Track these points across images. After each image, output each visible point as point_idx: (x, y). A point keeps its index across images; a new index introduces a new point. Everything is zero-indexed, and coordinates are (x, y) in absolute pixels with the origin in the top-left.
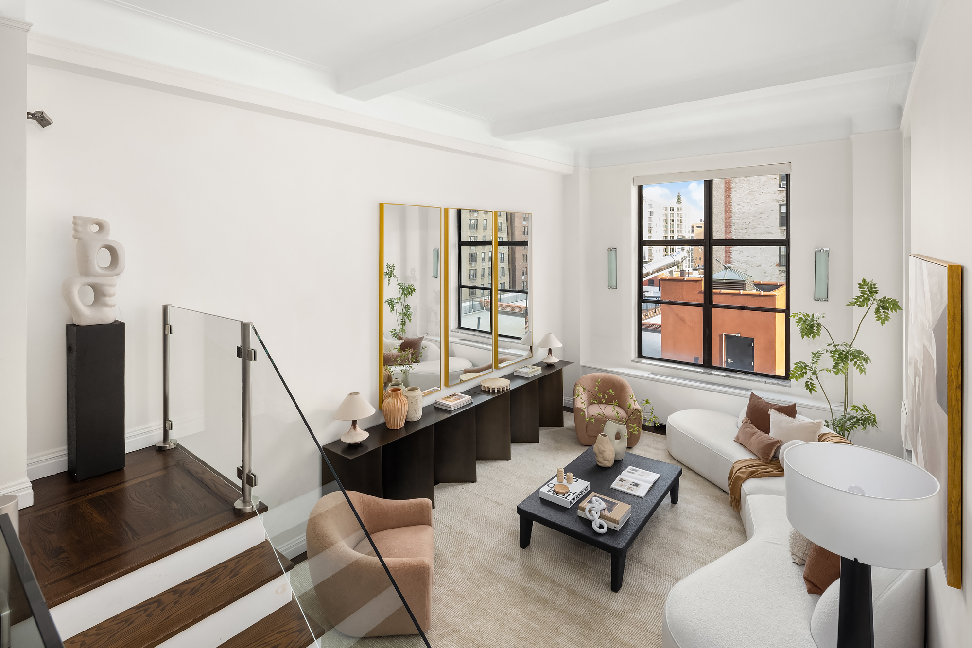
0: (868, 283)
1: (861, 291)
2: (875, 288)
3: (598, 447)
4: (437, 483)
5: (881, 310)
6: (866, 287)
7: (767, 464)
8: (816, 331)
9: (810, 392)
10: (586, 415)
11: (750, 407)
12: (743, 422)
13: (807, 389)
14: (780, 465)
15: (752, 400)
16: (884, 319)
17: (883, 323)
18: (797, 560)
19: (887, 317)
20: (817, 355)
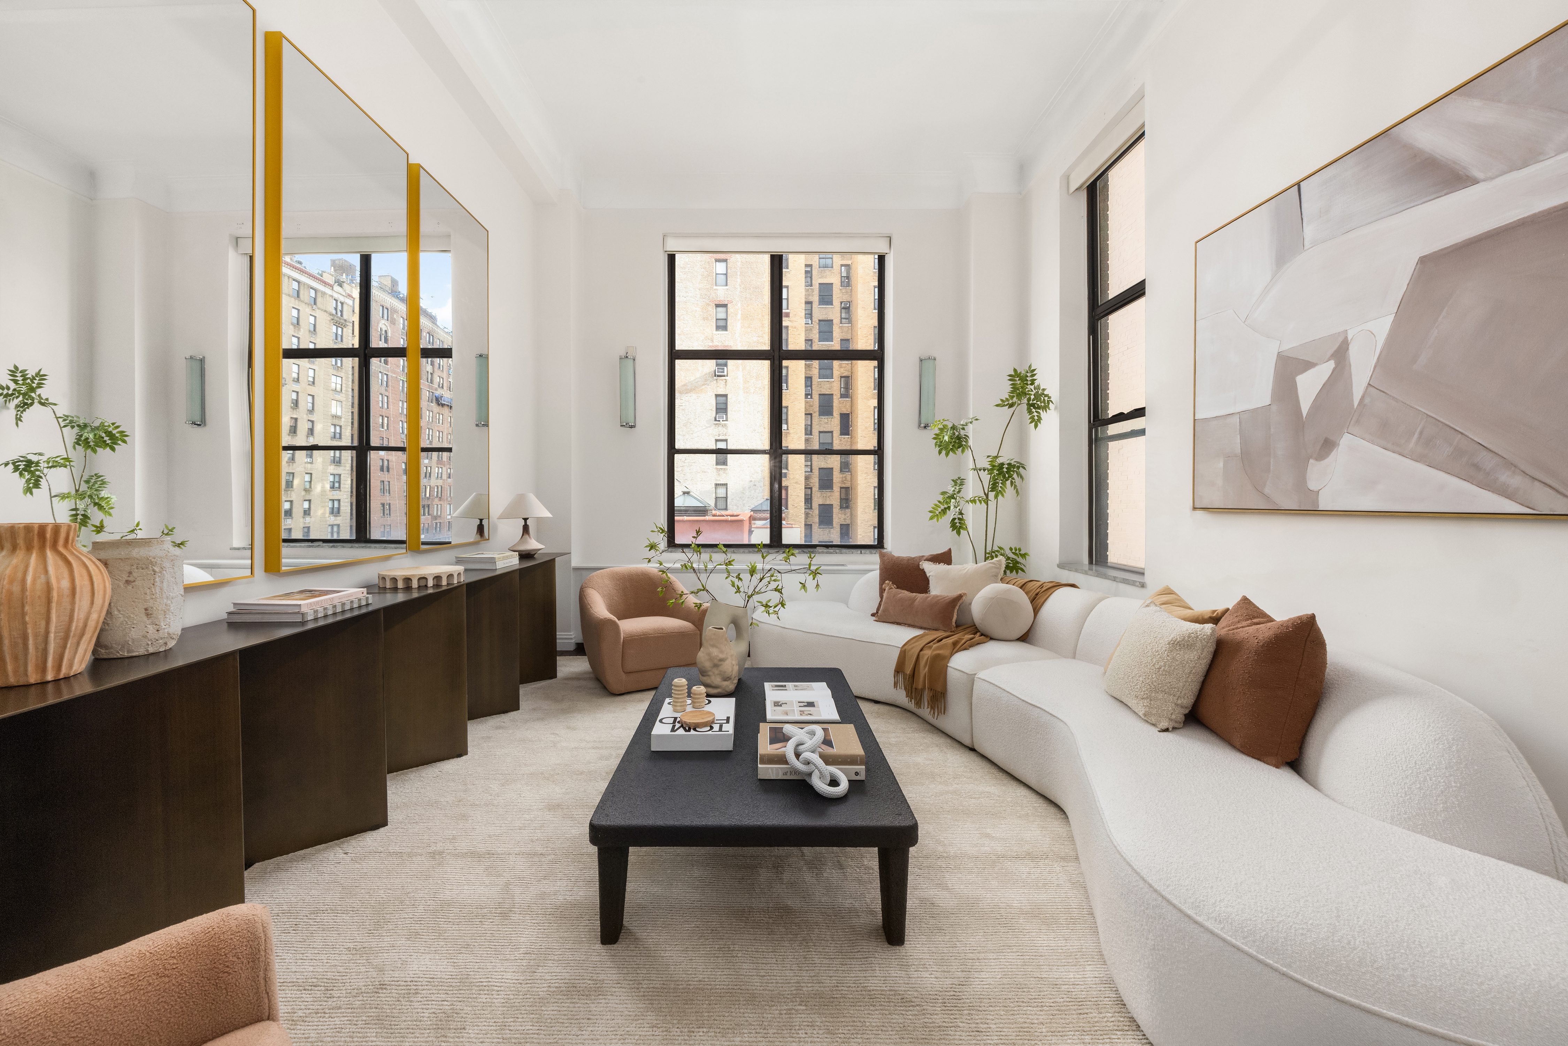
1: (1012, 384)
2: (1033, 375)
3: (709, 654)
4: (248, 865)
5: (1034, 410)
6: (1018, 379)
7: (954, 633)
8: (964, 444)
9: (959, 533)
10: (622, 633)
11: (885, 568)
12: (882, 591)
13: (953, 530)
14: (974, 629)
15: (886, 558)
16: (1037, 422)
17: (1036, 426)
18: (1165, 724)
19: (1040, 419)
20: (959, 482)
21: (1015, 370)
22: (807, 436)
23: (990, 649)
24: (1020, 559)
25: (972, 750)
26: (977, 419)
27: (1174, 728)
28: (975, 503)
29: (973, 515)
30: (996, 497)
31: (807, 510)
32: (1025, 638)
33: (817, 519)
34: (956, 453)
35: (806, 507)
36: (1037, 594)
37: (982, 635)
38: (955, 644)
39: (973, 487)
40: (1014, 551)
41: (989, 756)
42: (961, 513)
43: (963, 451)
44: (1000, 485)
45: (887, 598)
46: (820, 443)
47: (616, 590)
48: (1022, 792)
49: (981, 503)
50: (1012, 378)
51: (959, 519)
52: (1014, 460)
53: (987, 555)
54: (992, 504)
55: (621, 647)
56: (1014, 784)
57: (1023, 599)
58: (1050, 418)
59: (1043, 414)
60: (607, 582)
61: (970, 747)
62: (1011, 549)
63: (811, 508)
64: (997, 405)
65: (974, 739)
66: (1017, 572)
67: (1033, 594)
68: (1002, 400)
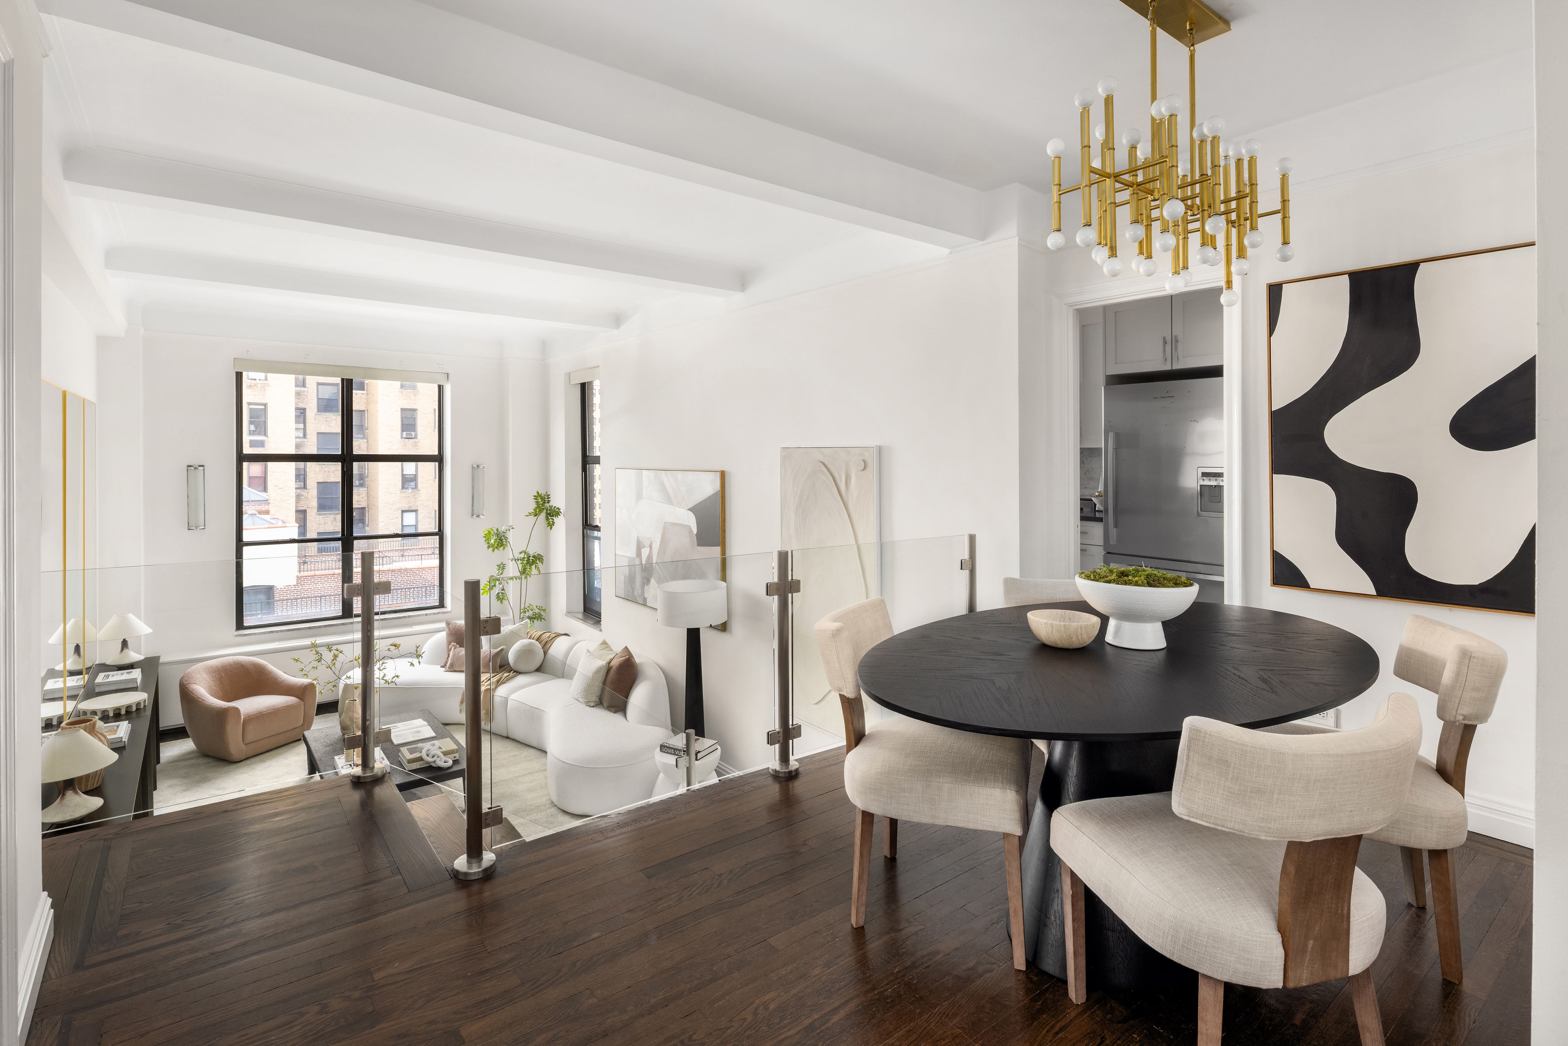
0: (541, 494)
1: (536, 502)
2: (549, 497)
5: (550, 518)
6: (539, 498)
7: (499, 673)
8: (505, 543)
9: (502, 602)
10: (242, 715)
11: (451, 633)
12: (449, 650)
13: (498, 601)
14: (510, 670)
15: (451, 626)
16: (551, 525)
17: (551, 528)
18: (592, 704)
19: (553, 523)
20: (502, 567)
21: (538, 492)
22: (298, 389)
23: (520, 680)
24: (542, 613)
25: (508, 738)
26: (513, 528)
27: (596, 705)
28: (513, 580)
29: (512, 590)
30: (526, 578)
31: (299, 491)
32: (539, 670)
33: (314, 503)
34: (499, 550)
35: (297, 487)
36: (546, 642)
37: (515, 671)
38: (498, 681)
39: (513, 570)
40: (538, 608)
41: (516, 739)
42: (503, 589)
43: (504, 549)
44: (528, 570)
45: (454, 656)
46: (318, 399)
47: (213, 681)
48: (532, 751)
49: (516, 580)
50: (536, 497)
51: (502, 593)
52: (537, 553)
53: (521, 611)
54: (524, 581)
55: (242, 726)
56: (528, 748)
57: (538, 645)
58: (560, 522)
59: (556, 519)
60: (205, 676)
61: (506, 736)
62: (537, 607)
63: (305, 487)
64: (526, 516)
65: (509, 732)
66: (541, 621)
67: (544, 642)
68: (529, 513)
